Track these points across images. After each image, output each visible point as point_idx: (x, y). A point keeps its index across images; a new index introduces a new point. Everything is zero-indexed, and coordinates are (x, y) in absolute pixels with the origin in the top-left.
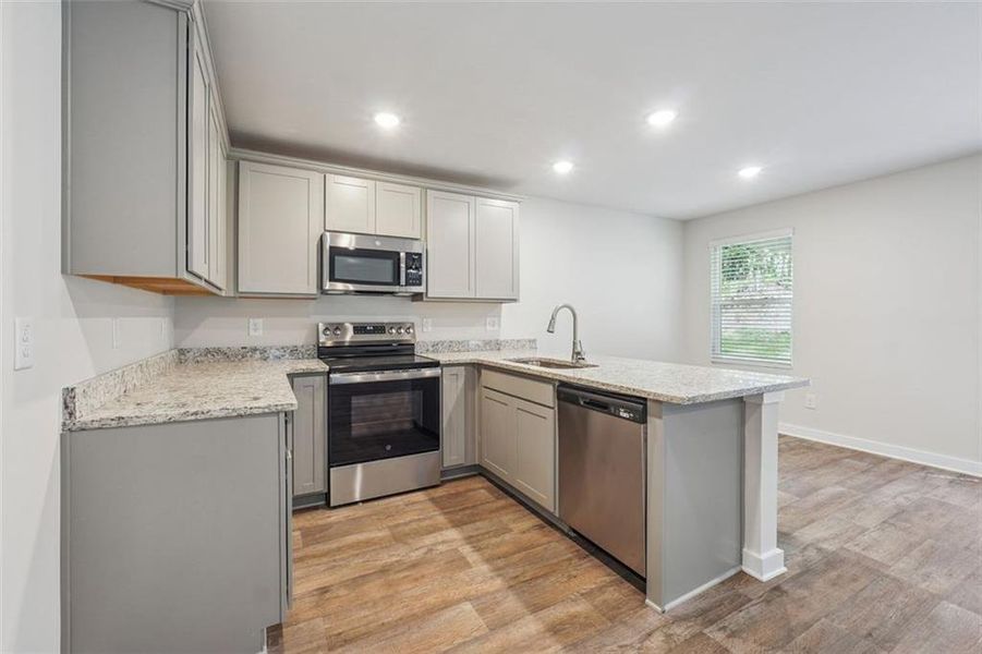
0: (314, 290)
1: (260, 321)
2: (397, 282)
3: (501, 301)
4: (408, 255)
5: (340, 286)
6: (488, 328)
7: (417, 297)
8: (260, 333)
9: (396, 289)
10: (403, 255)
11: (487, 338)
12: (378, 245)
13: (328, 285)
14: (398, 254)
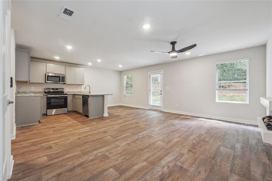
0: (44, 82)
1: (33, 87)
2: (60, 81)
3: (82, 85)
4: (62, 77)
5: (49, 82)
6: (79, 89)
7: (64, 84)
8: (33, 89)
9: (60, 82)
10: (61, 77)
11: (79, 91)
12: (56, 75)
13: (47, 81)
14: (60, 77)
